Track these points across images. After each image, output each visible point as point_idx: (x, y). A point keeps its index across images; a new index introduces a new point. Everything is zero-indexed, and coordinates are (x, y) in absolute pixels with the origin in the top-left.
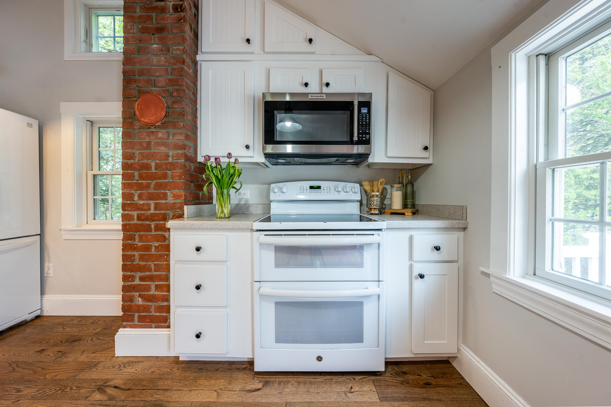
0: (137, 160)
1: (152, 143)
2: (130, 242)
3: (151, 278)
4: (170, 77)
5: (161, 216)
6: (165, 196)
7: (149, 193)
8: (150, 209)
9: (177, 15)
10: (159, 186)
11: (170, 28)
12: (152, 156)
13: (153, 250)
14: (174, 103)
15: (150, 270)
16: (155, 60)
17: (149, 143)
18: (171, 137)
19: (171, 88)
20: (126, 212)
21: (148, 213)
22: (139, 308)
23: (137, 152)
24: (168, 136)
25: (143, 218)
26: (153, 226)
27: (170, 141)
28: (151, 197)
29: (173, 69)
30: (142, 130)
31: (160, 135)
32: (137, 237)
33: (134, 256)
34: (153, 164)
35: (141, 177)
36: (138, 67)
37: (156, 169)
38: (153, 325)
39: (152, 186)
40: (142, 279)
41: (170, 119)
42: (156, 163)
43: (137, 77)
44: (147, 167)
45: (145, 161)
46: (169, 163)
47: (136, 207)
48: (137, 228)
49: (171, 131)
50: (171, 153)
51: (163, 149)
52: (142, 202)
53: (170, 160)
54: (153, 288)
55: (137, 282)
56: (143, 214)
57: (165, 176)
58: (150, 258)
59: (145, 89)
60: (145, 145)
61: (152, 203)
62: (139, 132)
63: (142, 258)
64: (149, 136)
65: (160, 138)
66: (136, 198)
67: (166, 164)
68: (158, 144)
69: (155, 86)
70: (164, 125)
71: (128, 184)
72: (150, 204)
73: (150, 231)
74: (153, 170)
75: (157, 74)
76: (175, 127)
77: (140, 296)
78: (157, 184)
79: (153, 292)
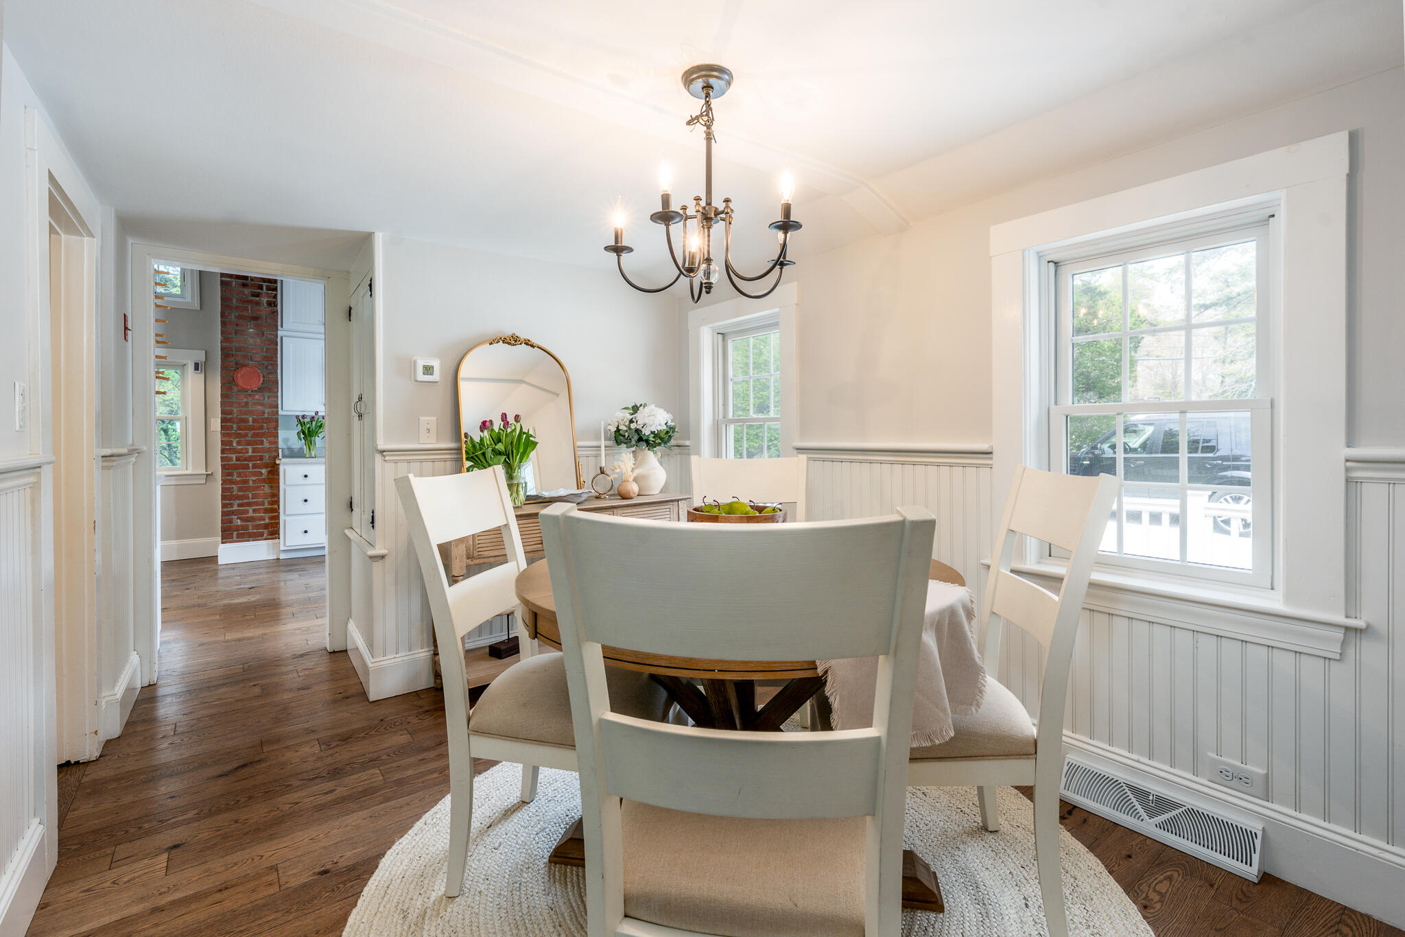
0: (235, 415)
1: (250, 403)
2: (229, 477)
3: (249, 504)
4: (265, 354)
5: (258, 458)
6: (262, 443)
7: (246, 440)
8: (248, 452)
9: (270, 309)
10: (254, 435)
11: (264, 318)
12: (251, 413)
13: (251, 483)
14: (268, 374)
15: (249, 498)
16: (251, 341)
17: (247, 403)
18: (266, 399)
19: (266, 363)
20: (225, 455)
21: (247, 455)
22: (237, 528)
23: (235, 410)
24: (264, 399)
25: (241, 459)
26: (250, 465)
27: (265, 402)
28: (249, 443)
29: (267, 349)
30: (239, 393)
31: (257, 397)
32: (235, 473)
33: (233, 488)
34: (251, 419)
35: (239, 428)
36: (235, 345)
37: (253, 422)
38: (251, 539)
39: (250, 435)
40: (239, 505)
41: (265, 385)
42: (253, 418)
43: (234, 352)
44: (246, 421)
45: (243, 416)
46: (266, 418)
47: (235, 451)
48: (235, 467)
49: (267, 394)
50: (266, 411)
51: (260, 408)
52: (240, 447)
53: (266, 416)
54: (251, 511)
55: (235, 508)
56: (242, 456)
57: (262, 428)
58: (248, 489)
59: (242, 362)
60: (243, 404)
61: (250, 449)
62: (237, 395)
63: (240, 489)
64: (246, 398)
65: (257, 399)
66: (235, 444)
67: (263, 418)
68: (255, 404)
69: (252, 360)
70: (260, 390)
71: (228, 433)
72: (248, 449)
73: (249, 468)
74: (251, 423)
75: (254, 352)
76: (270, 392)
77: (238, 518)
78: (254, 433)
79: (251, 514)
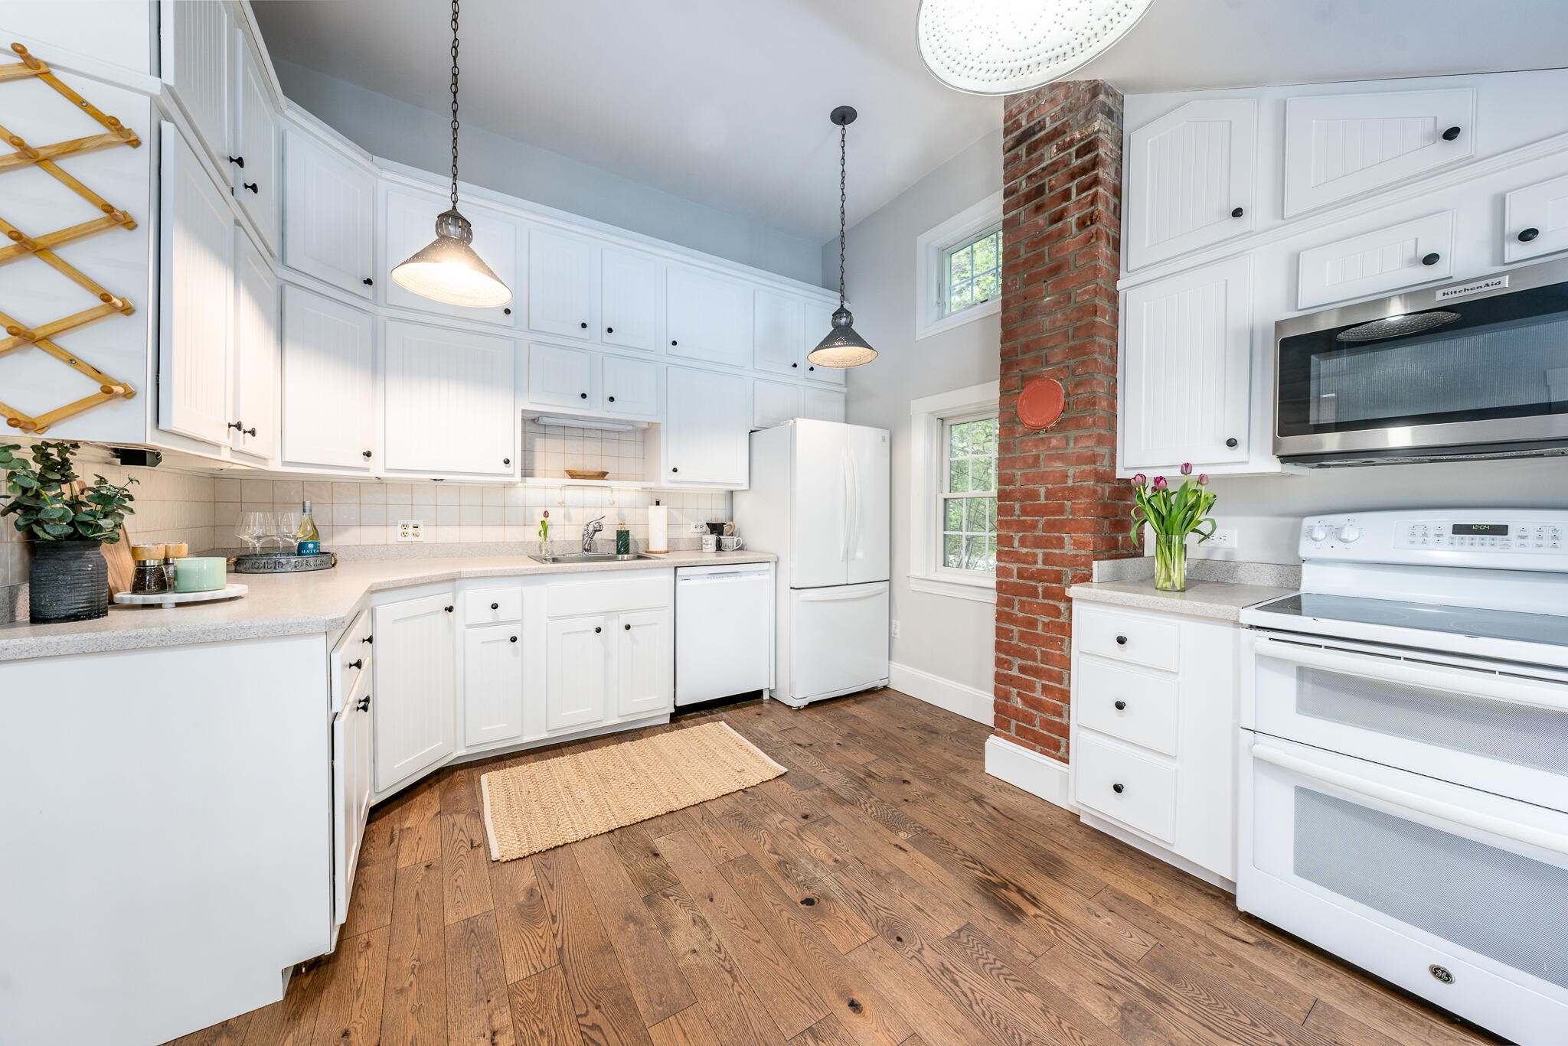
0: (1018, 485)
1: (1042, 457)
2: (1006, 609)
3: (1037, 672)
4: (1071, 343)
5: (1053, 576)
6: (1060, 543)
7: (1035, 536)
8: (1036, 562)
9: (1085, 233)
10: (1050, 526)
11: (1072, 261)
12: (1042, 478)
13: (1040, 627)
14: (1078, 385)
15: (1035, 659)
16: (1047, 322)
17: (1037, 457)
18: (1072, 445)
19: (1072, 362)
20: (1002, 564)
21: (1034, 568)
22: (1017, 714)
23: (1019, 473)
24: (1067, 444)
25: (1025, 575)
26: (1040, 590)
27: (1069, 451)
28: (1038, 543)
29: (1077, 329)
30: (1025, 438)
31: (1054, 442)
32: (1016, 602)
33: (1012, 631)
34: (1042, 491)
35: (1024, 512)
36: (1022, 340)
37: (1046, 498)
38: (1038, 747)
39: (1040, 526)
40: (1022, 669)
41: (1071, 414)
42: (1047, 488)
43: (1020, 357)
44: (1033, 495)
45: (1031, 486)
46: (1068, 488)
47: (1016, 557)
48: (1017, 590)
49: (1072, 433)
50: (1071, 472)
51: (1058, 466)
52: (1024, 550)
53: (1070, 483)
54: (1039, 687)
55: (1015, 672)
56: (1027, 570)
57: (1061, 510)
58: (1034, 639)
59: (1031, 373)
60: (1030, 462)
61: (1040, 553)
62: (1022, 442)
63: (1023, 636)
64: (1036, 446)
65: (1053, 448)
66: (1016, 544)
67: (1064, 489)
68: (1051, 458)
69: (1047, 364)
70: (1061, 426)
71: (1006, 521)
72: (1037, 555)
73: (1037, 597)
74: (1043, 501)
75: (1051, 344)
76: (1078, 427)
77: (1019, 694)
78: (1047, 522)
79: (1038, 694)
